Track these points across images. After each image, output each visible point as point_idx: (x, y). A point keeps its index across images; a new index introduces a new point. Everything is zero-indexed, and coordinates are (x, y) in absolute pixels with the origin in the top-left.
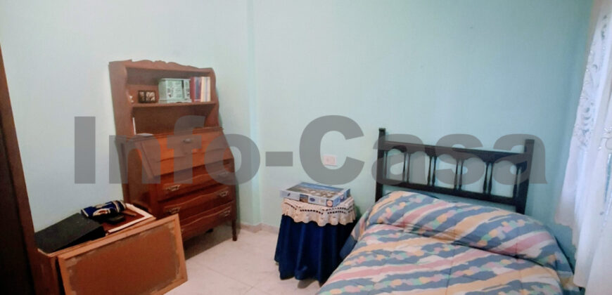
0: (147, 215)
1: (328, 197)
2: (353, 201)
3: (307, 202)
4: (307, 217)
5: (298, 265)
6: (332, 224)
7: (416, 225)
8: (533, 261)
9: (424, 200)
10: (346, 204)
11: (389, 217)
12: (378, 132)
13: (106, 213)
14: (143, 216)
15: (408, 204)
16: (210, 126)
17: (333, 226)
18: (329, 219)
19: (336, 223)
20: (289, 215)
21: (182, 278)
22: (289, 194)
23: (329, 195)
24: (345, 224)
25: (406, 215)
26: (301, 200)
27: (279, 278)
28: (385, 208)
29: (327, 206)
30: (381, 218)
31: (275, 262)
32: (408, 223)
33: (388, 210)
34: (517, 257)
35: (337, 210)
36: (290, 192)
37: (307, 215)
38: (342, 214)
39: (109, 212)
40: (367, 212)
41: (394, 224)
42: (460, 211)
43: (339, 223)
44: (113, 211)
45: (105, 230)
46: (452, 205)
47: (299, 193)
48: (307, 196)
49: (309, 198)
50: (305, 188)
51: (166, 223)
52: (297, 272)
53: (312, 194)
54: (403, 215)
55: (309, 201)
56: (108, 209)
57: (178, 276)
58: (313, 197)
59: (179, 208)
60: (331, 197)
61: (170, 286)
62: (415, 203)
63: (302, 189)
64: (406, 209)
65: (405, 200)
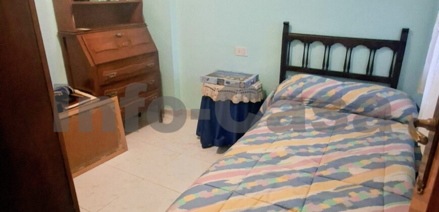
0: (93, 98)
1: (241, 80)
2: (261, 84)
3: (223, 85)
4: (224, 97)
5: (217, 136)
6: (245, 101)
7: (311, 99)
8: (396, 120)
9: (318, 80)
10: (256, 86)
11: (290, 94)
12: (283, 25)
13: (60, 95)
14: (90, 98)
15: (305, 83)
16: (135, 22)
17: (245, 103)
18: (242, 98)
19: (248, 101)
20: (209, 95)
21: (124, 148)
22: (208, 80)
23: (241, 79)
24: (255, 102)
25: (304, 91)
26: (218, 84)
27: (201, 147)
28: (288, 87)
29: (240, 87)
30: (284, 95)
31: (197, 136)
32: (305, 98)
33: (290, 88)
34: (385, 119)
35: (248, 90)
36: (208, 77)
37: (224, 95)
38: (253, 94)
39: (62, 94)
40: (273, 92)
41: (294, 99)
42: (346, 87)
43: (250, 102)
44: (64, 93)
45: (63, 107)
46: (340, 83)
47: (217, 78)
48: (224, 80)
49: (225, 82)
50: (221, 74)
51: (108, 103)
52: (216, 141)
53: (228, 78)
54: (301, 92)
55: (225, 84)
56: (60, 92)
57: (120, 146)
58: (229, 80)
59: (116, 92)
60: (243, 80)
61: (115, 153)
62: (311, 82)
63: (218, 75)
64: (304, 87)
65: (303, 80)
